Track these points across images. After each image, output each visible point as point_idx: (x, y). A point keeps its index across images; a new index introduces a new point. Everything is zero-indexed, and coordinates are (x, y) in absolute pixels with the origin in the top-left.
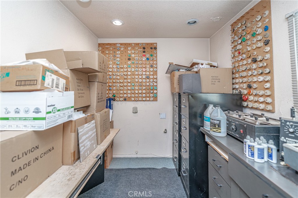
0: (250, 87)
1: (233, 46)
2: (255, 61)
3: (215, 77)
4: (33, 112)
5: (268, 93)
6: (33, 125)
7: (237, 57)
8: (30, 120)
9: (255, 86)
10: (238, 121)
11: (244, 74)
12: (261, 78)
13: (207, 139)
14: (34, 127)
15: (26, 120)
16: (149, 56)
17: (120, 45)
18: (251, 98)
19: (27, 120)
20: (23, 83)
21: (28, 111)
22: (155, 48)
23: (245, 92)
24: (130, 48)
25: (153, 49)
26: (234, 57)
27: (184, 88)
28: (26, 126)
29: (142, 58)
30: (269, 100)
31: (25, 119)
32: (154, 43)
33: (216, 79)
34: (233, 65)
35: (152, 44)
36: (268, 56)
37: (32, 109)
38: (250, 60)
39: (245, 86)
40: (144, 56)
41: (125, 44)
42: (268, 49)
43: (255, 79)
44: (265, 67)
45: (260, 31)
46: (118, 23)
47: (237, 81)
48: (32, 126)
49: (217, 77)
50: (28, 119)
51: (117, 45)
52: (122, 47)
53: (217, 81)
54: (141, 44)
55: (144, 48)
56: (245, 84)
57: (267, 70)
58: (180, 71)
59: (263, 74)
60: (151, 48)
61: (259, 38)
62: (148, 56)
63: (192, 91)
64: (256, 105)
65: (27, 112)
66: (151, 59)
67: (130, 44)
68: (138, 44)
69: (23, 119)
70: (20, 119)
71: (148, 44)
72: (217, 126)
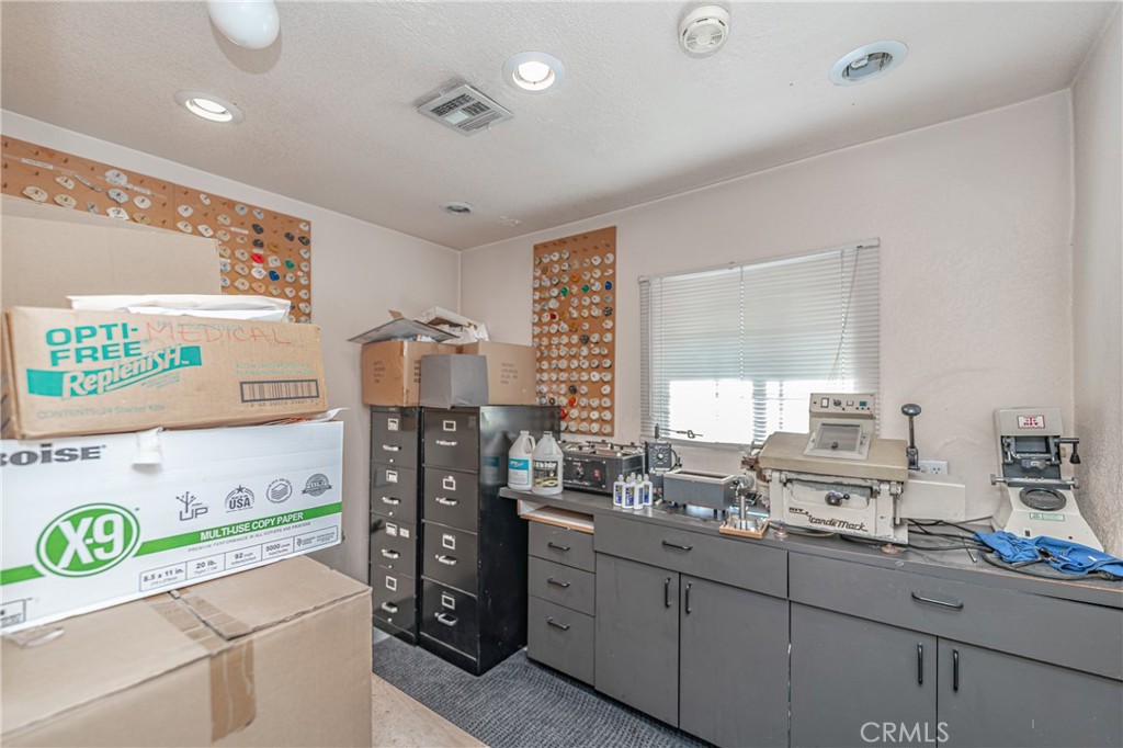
0: (573, 390)
1: (537, 297)
2: (585, 340)
3: (510, 365)
4: (304, 492)
5: (607, 402)
6: (303, 538)
7: (549, 324)
8: (291, 521)
9: (584, 389)
10: (588, 457)
11: (563, 364)
12: (596, 376)
13: (525, 510)
14: (308, 541)
15: (276, 525)
16: (278, 264)
17: (128, 182)
18: (574, 413)
19: (281, 524)
20: (268, 391)
21: (284, 491)
22: (305, 241)
23: (563, 401)
24: (190, 211)
25: (296, 239)
26: (539, 324)
27: (453, 394)
28: (277, 546)
29: (251, 268)
30: (607, 415)
31: (275, 522)
32: (300, 221)
33: (510, 371)
34: (537, 340)
35: (292, 221)
36: (608, 338)
37: (299, 483)
38: (575, 339)
39: (564, 388)
40: (258, 259)
41: (164, 186)
42: (608, 324)
43: (585, 377)
44: (605, 356)
45: (597, 286)
46: (209, 109)
47: (545, 377)
48: (300, 542)
49: (513, 366)
50: (285, 519)
51: (109, 174)
52: (145, 195)
53: (512, 375)
54: (246, 210)
55: (258, 229)
56: (563, 386)
57: (607, 363)
58: (418, 339)
59: (600, 368)
60: (289, 237)
61: (597, 299)
62: (274, 262)
63: (470, 401)
64: (584, 426)
65: (278, 495)
66: (288, 279)
67: (188, 195)
68: (230, 204)
69: (265, 523)
70: (253, 526)
71: (275, 216)
72: (552, 475)
